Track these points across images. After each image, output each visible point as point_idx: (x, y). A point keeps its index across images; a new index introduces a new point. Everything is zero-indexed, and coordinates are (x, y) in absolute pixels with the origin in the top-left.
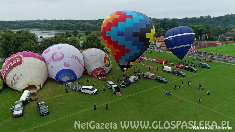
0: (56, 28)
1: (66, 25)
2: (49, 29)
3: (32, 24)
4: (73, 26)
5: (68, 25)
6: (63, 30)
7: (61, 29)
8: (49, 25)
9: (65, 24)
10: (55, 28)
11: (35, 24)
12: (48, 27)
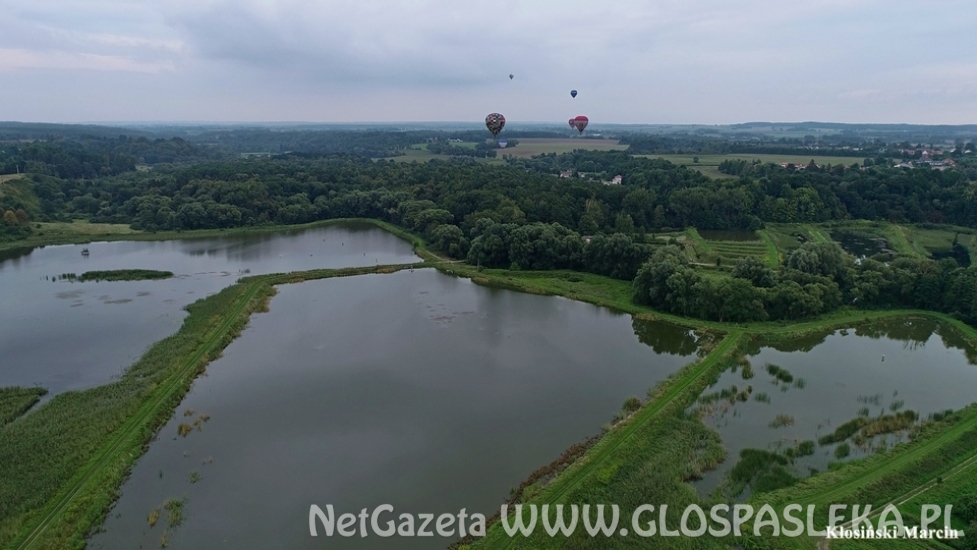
0: (489, 253)
1: (539, 242)
2: (451, 251)
3: (365, 199)
4: (575, 247)
5: (550, 243)
6: (524, 267)
7: (514, 264)
8: (452, 233)
9: (533, 237)
10: (482, 255)
11: (375, 197)
12: (448, 240)
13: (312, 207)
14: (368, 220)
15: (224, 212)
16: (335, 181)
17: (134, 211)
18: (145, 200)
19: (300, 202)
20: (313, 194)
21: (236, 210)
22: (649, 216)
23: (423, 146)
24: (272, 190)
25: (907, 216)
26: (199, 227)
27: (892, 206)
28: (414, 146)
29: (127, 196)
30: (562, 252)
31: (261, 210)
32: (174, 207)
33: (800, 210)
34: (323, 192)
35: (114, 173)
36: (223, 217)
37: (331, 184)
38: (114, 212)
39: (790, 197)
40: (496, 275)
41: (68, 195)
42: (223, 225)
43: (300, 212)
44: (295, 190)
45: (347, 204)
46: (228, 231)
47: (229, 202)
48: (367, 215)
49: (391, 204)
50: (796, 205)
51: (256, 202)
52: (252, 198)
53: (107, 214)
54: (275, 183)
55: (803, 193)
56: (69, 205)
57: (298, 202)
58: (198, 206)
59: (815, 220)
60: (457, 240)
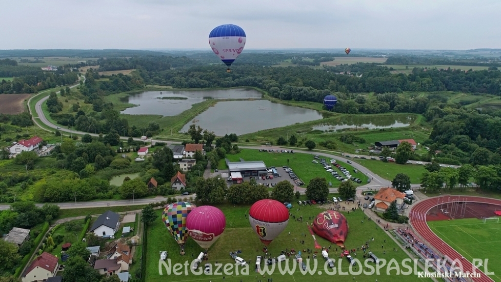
0: (285, 95)
1: (301, 92)
2: (274, 95)
3: (252, 80)
4: (314, 95)
5: (305, 92)
6: (296, 100)
7: (293, 99)
8: (276, 89)
10: (283, 96)
11: (255, 79)
12: (274, 92)
13: (233, 82)
14: (252, 87)
15: (203, 82)
16: (243, 74)
17: (173, 82)
18: (177, 78)
19: (229, 80)
20: (234, 78)
21: (207, 82)
22: (356, 87)
23: (290, 61)
24: (219, 76)
25: (470, 90)
26: (195, 87)
27: (465, 86)
28: (285, 61)
29: (171, 77)
30: (310, 95)
31: (215, 82)
32: (187, 81)
33: (422, 87)
34: (238, 77)
35: (163, 70)
36: (202, 84)
37: (241, 75)
38: (167, 82)
39: (418, 81)
40: (286, 102)
41: (151, 77)
42: (202, 87)
43: (228, 83)
44: (228, 76)
45: (245, 81)
46: (204, 89)
47: (204, 79)
48: (252, 85)
49: (260, 81)
50: (420, 84)
51: (213, 80)
52: (212, 78)
53: (164, 83)
54: (221, 74)
55: (425, 80)
56: (152, 80)
57: (228, 80)
58: (194, 80)
59: (428, 91)
60: (277, 92)
